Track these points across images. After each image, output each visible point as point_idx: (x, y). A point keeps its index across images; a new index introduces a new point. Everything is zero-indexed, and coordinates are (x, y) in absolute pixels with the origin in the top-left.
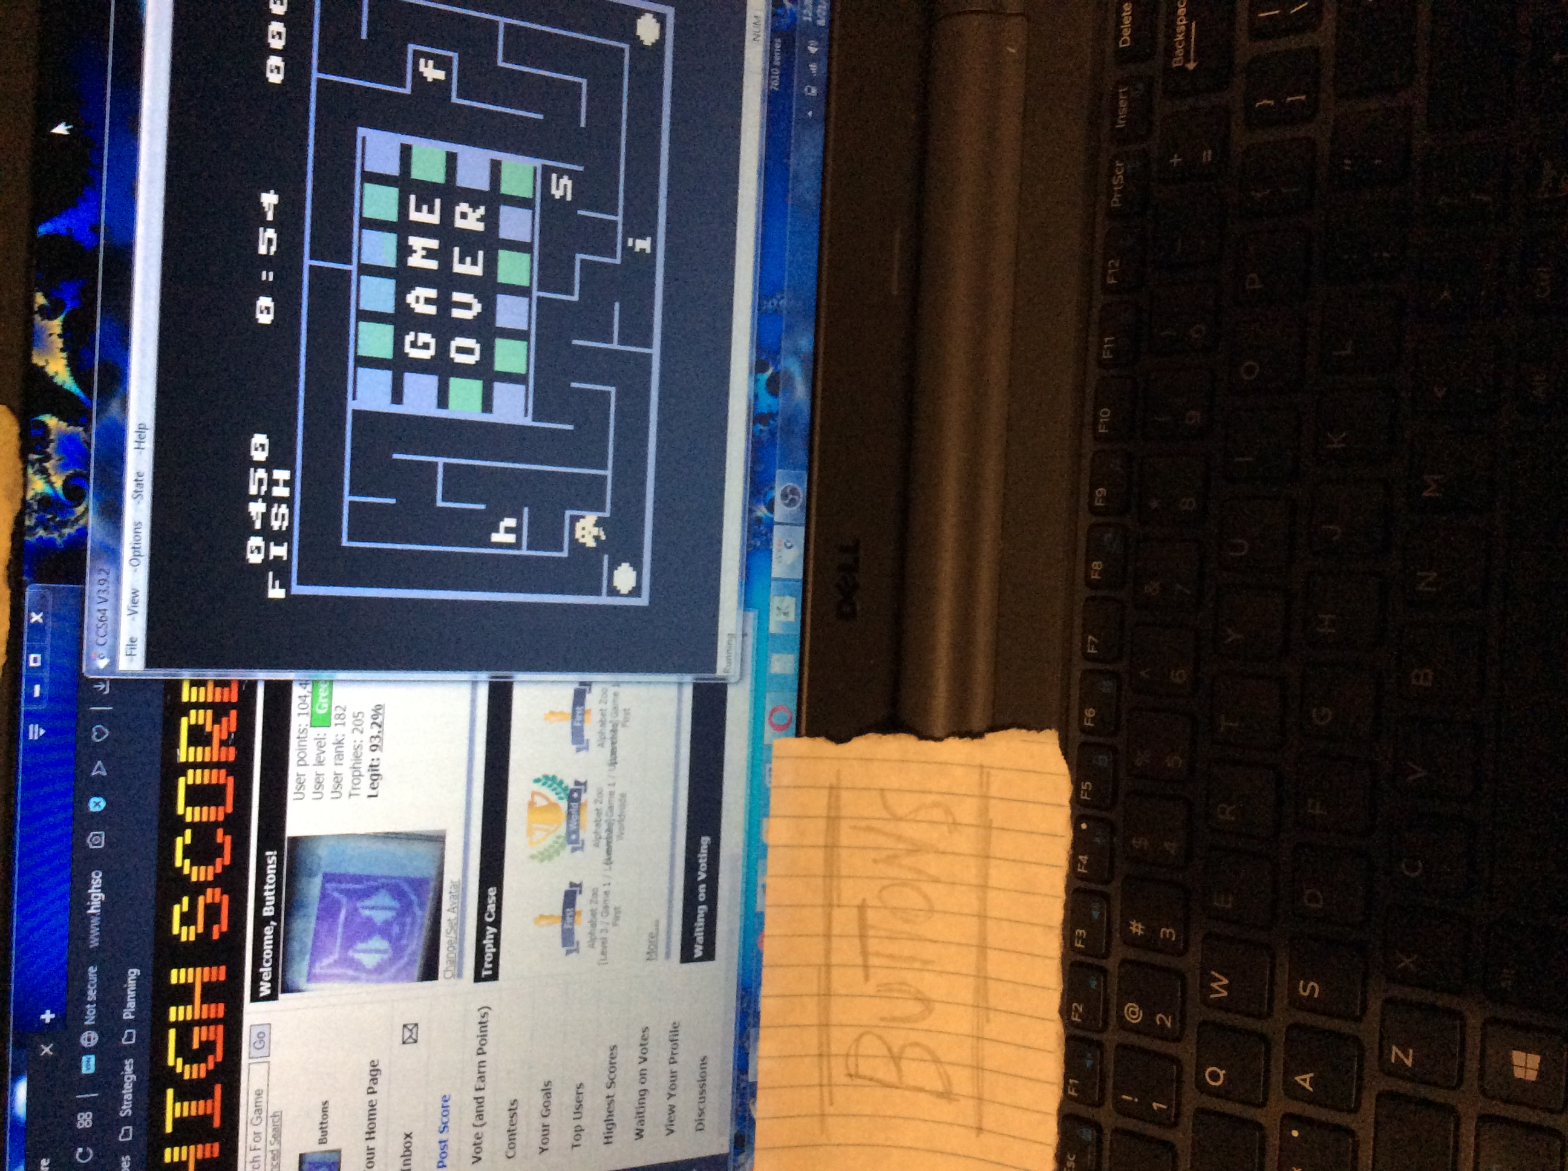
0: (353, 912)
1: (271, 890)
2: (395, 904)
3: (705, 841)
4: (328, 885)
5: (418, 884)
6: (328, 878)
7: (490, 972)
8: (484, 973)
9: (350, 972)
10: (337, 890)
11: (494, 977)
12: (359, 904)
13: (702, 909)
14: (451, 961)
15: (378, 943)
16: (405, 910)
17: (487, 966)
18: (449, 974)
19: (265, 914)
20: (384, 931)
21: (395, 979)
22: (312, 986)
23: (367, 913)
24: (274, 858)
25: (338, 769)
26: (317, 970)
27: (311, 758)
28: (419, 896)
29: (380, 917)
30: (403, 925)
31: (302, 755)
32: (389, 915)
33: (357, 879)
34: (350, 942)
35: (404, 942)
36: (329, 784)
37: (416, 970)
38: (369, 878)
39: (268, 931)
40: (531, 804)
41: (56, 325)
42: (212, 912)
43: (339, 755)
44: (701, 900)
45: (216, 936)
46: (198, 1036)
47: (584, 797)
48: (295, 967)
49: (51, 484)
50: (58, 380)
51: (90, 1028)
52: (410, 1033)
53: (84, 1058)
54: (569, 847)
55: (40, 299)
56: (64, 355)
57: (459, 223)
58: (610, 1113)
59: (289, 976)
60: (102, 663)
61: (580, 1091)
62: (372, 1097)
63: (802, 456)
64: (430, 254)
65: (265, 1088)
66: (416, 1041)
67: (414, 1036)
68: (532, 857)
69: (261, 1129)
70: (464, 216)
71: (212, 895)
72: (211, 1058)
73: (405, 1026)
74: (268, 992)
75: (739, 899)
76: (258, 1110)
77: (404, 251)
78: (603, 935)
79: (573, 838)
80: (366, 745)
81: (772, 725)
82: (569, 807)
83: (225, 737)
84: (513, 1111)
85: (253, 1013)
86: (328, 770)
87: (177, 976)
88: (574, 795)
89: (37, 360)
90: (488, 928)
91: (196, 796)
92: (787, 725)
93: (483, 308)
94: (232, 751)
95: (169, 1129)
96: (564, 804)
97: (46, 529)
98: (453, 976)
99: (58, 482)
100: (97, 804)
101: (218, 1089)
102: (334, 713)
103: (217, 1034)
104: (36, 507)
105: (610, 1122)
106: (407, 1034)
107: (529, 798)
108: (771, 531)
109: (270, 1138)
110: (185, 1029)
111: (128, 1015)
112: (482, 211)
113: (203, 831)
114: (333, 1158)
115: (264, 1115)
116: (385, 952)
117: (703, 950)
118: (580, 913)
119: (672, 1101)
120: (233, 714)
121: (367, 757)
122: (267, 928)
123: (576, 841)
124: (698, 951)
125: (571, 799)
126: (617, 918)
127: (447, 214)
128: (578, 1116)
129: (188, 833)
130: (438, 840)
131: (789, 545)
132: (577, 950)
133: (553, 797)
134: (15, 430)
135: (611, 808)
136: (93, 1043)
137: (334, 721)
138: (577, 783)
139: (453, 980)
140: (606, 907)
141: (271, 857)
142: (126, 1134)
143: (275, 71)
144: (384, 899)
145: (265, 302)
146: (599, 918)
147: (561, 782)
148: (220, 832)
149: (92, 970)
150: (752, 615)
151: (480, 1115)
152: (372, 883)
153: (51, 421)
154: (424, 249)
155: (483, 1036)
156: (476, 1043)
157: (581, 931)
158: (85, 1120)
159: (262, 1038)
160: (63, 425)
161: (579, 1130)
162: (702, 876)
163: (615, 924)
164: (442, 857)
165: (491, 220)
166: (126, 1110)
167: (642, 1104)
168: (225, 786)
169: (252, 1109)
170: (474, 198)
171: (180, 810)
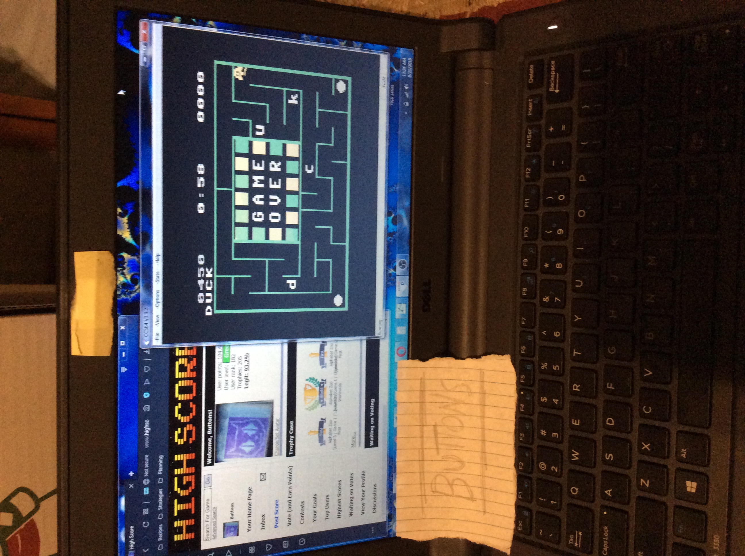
0: (240, 432)
1: (210, 424)
2: (256, 428)
3: (373, 400)
4: (232, 422)
5: (264, 420)
6: (231, 419)
7: (292, 453)
8: (290, 453)
9: (240, 454)
10: (234, 423)
11: (293, 455)
12: (243, 428)
13: (372, 427)
14: (277, 449)
15: (250, 443)
16: (260, 430)
17: (291, 450)
18: (277, 454)
19: (209, 433)
20: (252, 438)
21: (256, 457)
22: (226, 460)
23: (245, 432)
24: (211, 413)
25: (233, 378)
26: (228, 454)
27: (223, 375)
28: (265, 425)
29: (250, 433)
30: (259, 436)
31: (220, 373)
32: (254, 432)
33: (242, 419)
34: (240, 443)
35: (260, 442)
36: (230, 384)
37: (265, 454)
38: (247, 418)
39: (210, 440)
40: (305, 389)
41: (125, 220)
42: (189, 433)
43: (233, 373)
44: (372, 423)
45: (191, 442)
46: (185, 480)
47: (325, 385)
48: (220, 453)
49: (125, 278)
50: (127, 240)
51: (146, 478)
52: (263, 477)
53: (145, 489)
54: (320, 405)
55: (119, 210)
56: (129, 230)
57: (272, 169)
58: (340, 506)
59: (218, 456)
60: (147, 343)
61: (328, 498)
62: (250, 501)
63: (407, 248)
64: (261, 182)
65: (210, 499)
66: (265, 480)
67: (264, 478)
68: (307, 409)
69: (209, 514)
70: (273, 166)
71: (189, 427)
72: (190, 488)
73: (261, 474)
74: (210, 462)
75: (387, 423)
76: (208, 507)
77: (251, 181)
78: (335, 438)
79: (322, 401)
80: (243, 369)
81: (398, 354)
82: (320, 389)
83: (192, 368)
84: (302, 506)
85: (205, 471)
86: (230, 379)
87: (177, 458)
88: (322, 385)
89: (119, 233)
90: (291, 436)
91: (182, 390)
92: (404, 354)
93: (281, 201)
94: (195, 373)
95: (176, 514)
96: (317, 389)
97: (125, 294)
98: (278, 454)
99: (129, 277)
100: (146, 395)
101: (193, 499)
102: (231, 357)
103: (192, 479)
104: (121, 287)
105: (340, 510)
106: (262, 477)
107: (304, 386)
108: (395, 278)
109: (213, 517)
110: (180, 477)
111: (160, 472)
112: (280, 164)
113: (185, 403)
114: (235, 524)
115: (210, 509)
116: (253, 446)
117: (373, 443)
118: (325, 429)
119: (363, 501)
120: (195, 359)
121: (244, 373)
122: (209, 439)
123: (323, 402)
124: (372, 444)
125: (320, 386)
126: (339, 431)
127: (267, 166)
128: (327, 507)
129: (180, 404)
130: (271, 403)
131: (402, 283)
132: (324, 444)
133: (314, 386)
134: (113, 260)
135: (336, 389)
136: (148, 483)
137: (231, 360)
138: (322, 380)
139: (278, 457)
140: (335, 427)
141: (210, 412)
142: (161, 517)
143: (201, 117)
144: (251, 426)
145: (201, 205)
146: (333, 432)
147: (316, 380)
148: (191, 403)
149: (147, 456)
150: (389, 312)
151: (290, 507)
152: (247, 421)
153: (125, 255)
154: (259, 180)
155: (290, 477)
156: (288, 480)
157: (326, 437)
158: (146, 512)
159: (209, 480)
160: (129, 256)
161: (328, 512)
162: (372, 414)
163: (339, 434)
164: (273, 410)
165: (283, 167)
166: (160, 507)
167: (351, 503)
168: (192, 386)
169: (206, 506)
170: (276, 159)
171: (177, 396)
